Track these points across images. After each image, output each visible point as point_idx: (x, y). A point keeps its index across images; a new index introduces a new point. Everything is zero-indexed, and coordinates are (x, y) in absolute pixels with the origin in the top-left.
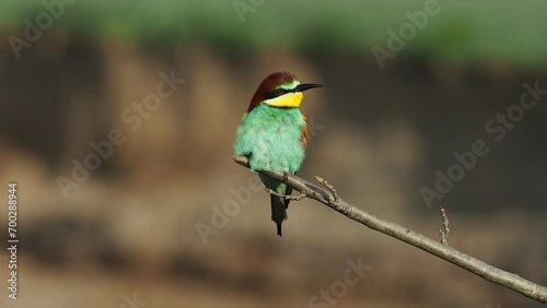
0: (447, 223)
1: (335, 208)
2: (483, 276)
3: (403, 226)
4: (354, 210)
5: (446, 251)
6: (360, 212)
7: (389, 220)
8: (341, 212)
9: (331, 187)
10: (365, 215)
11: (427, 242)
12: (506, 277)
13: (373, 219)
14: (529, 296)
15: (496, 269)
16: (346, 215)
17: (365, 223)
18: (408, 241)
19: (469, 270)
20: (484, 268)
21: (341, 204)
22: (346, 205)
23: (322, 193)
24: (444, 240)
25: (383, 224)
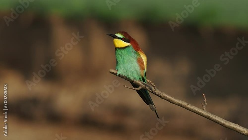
0: (206, 101)
1: (155, 94)
2: (222, 125)
3: (186, 102)
4: (163, 95)
5: (205, 113)
6: (166, 95)
7: (180, 99)
8: (158, 95)
9: (153, 84)
10: (169, 97)
11: (197, 109)
12: (232, 125)
13: (172, 99)
14: (243, 134)
15: (228, 122)
16: (160, 97)
17: (169, 100)
18: (188, 109)
19: (216, 122)
20: (223, 121)
21: (158, 92)
22: (160, 92)
23: (149, 87)
24: (204, 109)
25: (177, 101)
